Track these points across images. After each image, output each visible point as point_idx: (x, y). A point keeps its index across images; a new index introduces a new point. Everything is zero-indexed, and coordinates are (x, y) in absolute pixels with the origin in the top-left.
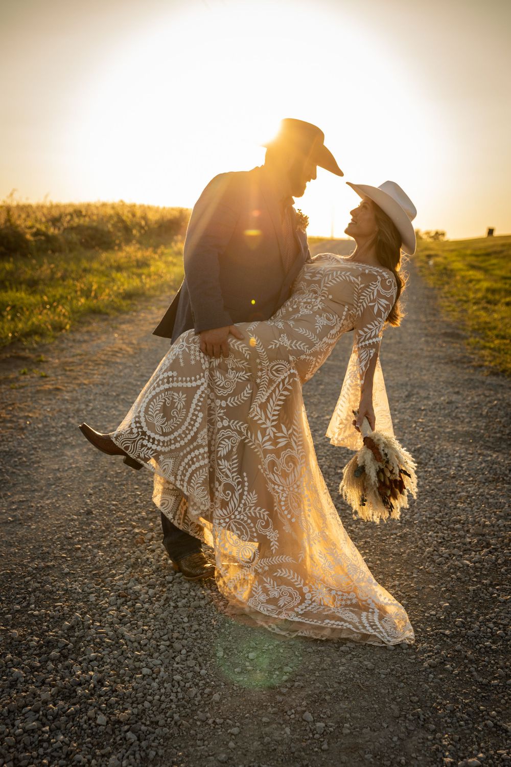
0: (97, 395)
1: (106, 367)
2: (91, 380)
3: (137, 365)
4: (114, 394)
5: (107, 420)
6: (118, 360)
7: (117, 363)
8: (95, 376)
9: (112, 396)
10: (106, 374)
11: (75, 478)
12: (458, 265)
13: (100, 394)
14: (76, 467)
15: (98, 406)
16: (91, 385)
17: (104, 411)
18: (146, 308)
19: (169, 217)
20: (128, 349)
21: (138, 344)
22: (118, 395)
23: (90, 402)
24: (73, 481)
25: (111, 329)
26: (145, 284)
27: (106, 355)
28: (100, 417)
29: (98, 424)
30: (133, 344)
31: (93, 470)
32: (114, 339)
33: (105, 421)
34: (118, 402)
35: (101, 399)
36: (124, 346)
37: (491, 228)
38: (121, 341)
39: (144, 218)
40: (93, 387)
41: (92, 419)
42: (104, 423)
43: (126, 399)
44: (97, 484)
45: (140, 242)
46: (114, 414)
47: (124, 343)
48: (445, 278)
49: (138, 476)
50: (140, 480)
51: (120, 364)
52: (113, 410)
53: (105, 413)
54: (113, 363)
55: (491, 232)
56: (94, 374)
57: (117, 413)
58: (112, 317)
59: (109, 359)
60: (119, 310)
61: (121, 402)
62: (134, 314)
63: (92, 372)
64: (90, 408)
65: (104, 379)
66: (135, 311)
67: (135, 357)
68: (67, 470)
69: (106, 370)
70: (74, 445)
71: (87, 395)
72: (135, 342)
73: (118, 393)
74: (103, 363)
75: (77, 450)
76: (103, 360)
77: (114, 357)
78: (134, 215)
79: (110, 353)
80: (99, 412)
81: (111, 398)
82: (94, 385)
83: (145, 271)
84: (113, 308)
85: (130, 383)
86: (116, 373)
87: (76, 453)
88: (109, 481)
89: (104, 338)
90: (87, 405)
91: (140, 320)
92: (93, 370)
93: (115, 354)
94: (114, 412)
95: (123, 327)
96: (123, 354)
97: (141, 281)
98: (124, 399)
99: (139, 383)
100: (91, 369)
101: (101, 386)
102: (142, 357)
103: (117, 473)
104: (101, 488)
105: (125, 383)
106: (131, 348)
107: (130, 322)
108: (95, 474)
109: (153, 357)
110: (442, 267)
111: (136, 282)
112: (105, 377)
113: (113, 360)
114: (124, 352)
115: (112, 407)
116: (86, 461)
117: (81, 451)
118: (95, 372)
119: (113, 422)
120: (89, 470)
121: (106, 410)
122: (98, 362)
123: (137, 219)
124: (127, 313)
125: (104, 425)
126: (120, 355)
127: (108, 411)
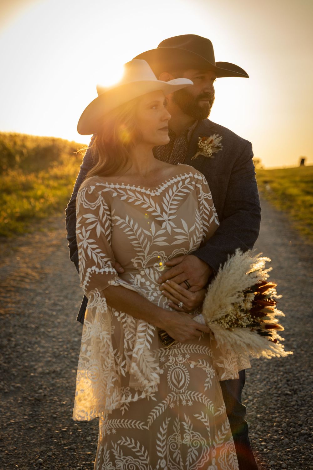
0: (17, 328)
1: (17, 294)
2: (7, 309)
3: (47, 292)
4: (33, 326)
5: (33, 359)
6: (28, 287)
7: (27, 289)
8: (9, 305)
9: (31, 328)
10: (19, 302)
11: (18, 438)
12: (294, 191)
13: (19, 326)
14: (15, 423)
15: (21, 342)
16: (8, 316)
17: (28, 347)
18: (39, 230)
19: (43, 145)
20: (34, 274)
21: (42, 268)
22: (37, 328)
23: (12, 337)
24: (16, 443)
25: (12, 252)
26: (34, 207)
27: (14, 280)
28: (25, 354)
29: (26, 364)
30: (36, 268)
31: (35, 428)
32: (18, 263)
33: (33, 361)
34: (40, 337)
35: (22, 333)
36: (29, 271)
37: (303, 158)
38: (25, 265)
39: (24, 146)
40: (10, 318)
41: (18, 357)
42: (32, 363)
43: (46, 332)
44: (43, 448)
45: (21, 167)
46: (39, 352)
47: (28, 267)
48: (288, 203)
49: (86, 436)
50: (90, 442)
51: (31, 290)
52: (36, 345)
53: (29, 349)
54: (23, 289)
55: (303, 161)
56: (8, 302)
57: (42, 350)
58: (10, 239)
59: (19, 285)
60: (14, 231)
61: (42, 337)
62: (30, 236)
63: (5, 300)
64: (14, 343)
65: (19, 308)
66: (30, 233)
67: (42, 283)
68: (6, 428)
69: (18, 298)
70: (7, 392)
71: (6, 327)
72: (38, 266)
73: (37, 325)
74: (13, 289)
75: (11, 399)
76: (14, 287)
77: (23, 283)
78: (15, 143)
79: (18, 279)
80: (23, 349)
81: (31, 331)
82: (10, 315)
83: (31, 193)
84: (10, 230)
85: (45, 313)
86: (29, 301)
87: (11, 403)
88: (56, 443)
89: (7, 260)
90: (9, 340)
91: (37, 243)
92: (5, 297)
93: (22, 279)
94: (38, 349)
95: (23, 249)
96: (31, 279)
97: (30, 203)
98: (44, 332)
99: (54, 313)
100: (3, 297)
101: (18, 317)
102: (49, 283)
103: (62, 432)
104: (50, 454)
105: (40, 313)
106: (36, 272)
107: (28, 244)
108: (38, 433)
109: (60, 282)
110: (280, 192)
111: (26, 205)
112: (19, 306)
113: (23, 286)
114: (30, 277)
115: (35, 343)
116: (25, 415)
117: (15, 400)
118: (9, 300)
119: (40, 362)
120: (30, 428)
121: (30, 346)
122: (9, 289)
123: (18, 148)
124: (23, 235)
125: (32, 366)
126: (27, 280)
127: (32, 348)
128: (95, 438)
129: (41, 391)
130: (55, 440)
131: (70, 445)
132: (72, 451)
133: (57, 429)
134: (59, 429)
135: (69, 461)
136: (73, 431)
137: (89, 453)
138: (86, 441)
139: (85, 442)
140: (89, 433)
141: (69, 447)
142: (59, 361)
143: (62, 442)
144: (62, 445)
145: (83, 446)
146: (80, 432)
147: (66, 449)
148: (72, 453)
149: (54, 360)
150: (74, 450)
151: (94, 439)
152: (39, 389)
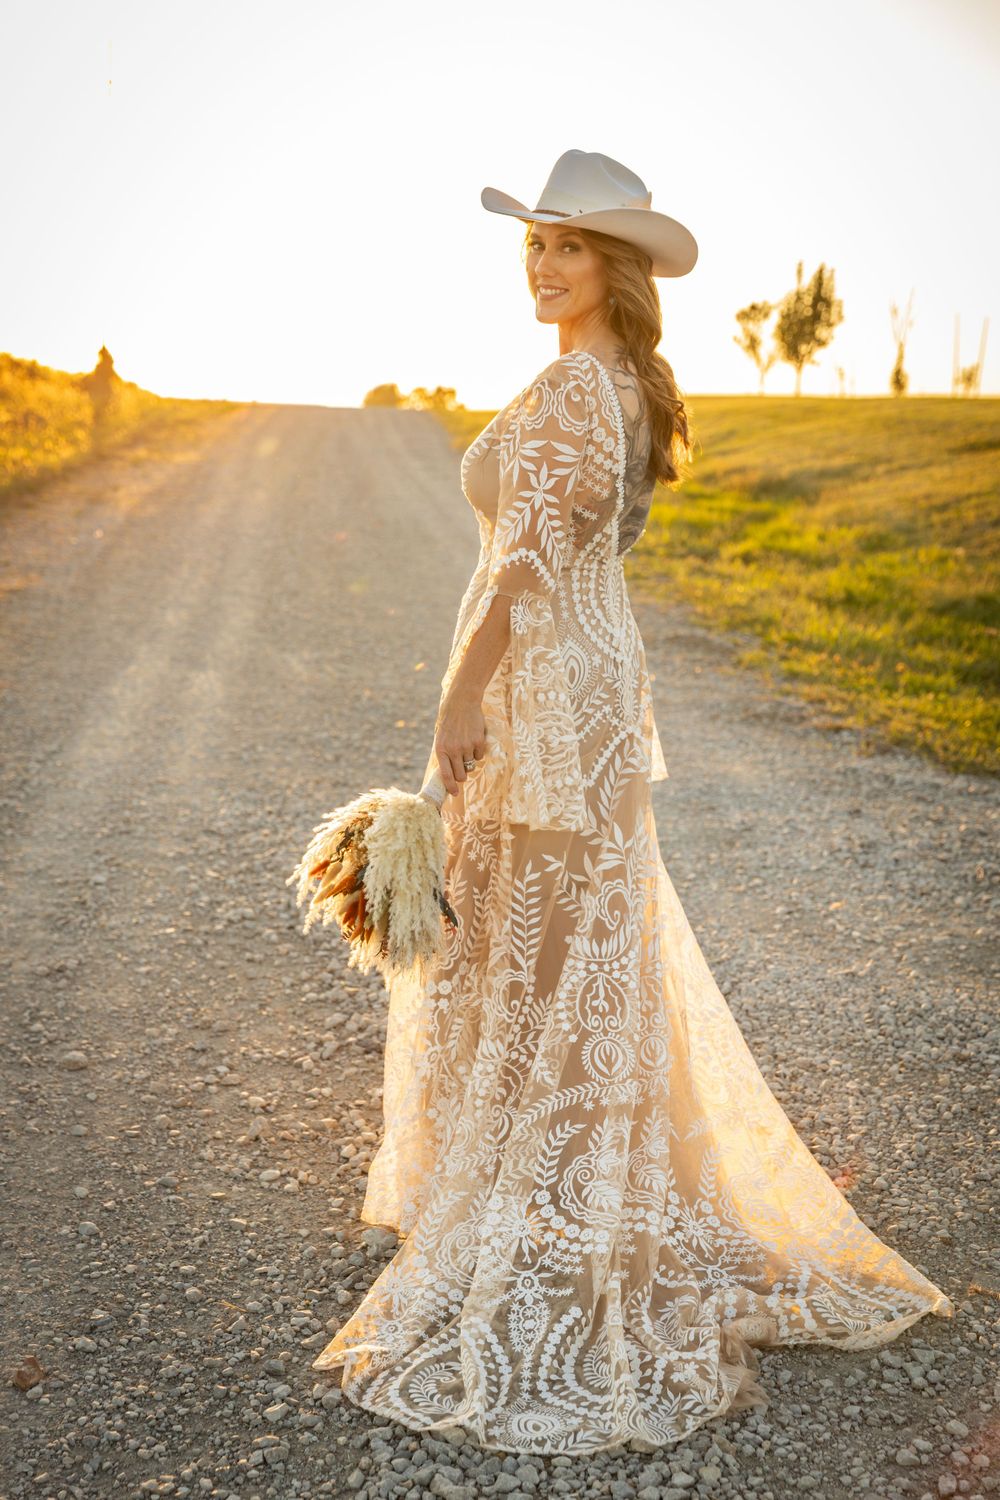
128: (223, 1151)
129: (38, 1026)
130: (114, 1164)
131: (159, 1175)
132: (169, 1191)
133: (109, 1130)
134: (116, 1131)
135: (167, 1219)
136: (158, 1133)
137: (219, 1194)
138: (201, 1159)
139: (198, 1164)
140: (204, 1139)
141: (159, 1180)
142: (68, 939)
143: (135, 1167)
144: (138, 1177)
145: (196, 1175)
146: (178, 1135)
147: (150, 1187)
148: (172, 1197)
149: (56, 936)
150: (174, 1187)
151: (223, 1155)
152: (33, 1019)
